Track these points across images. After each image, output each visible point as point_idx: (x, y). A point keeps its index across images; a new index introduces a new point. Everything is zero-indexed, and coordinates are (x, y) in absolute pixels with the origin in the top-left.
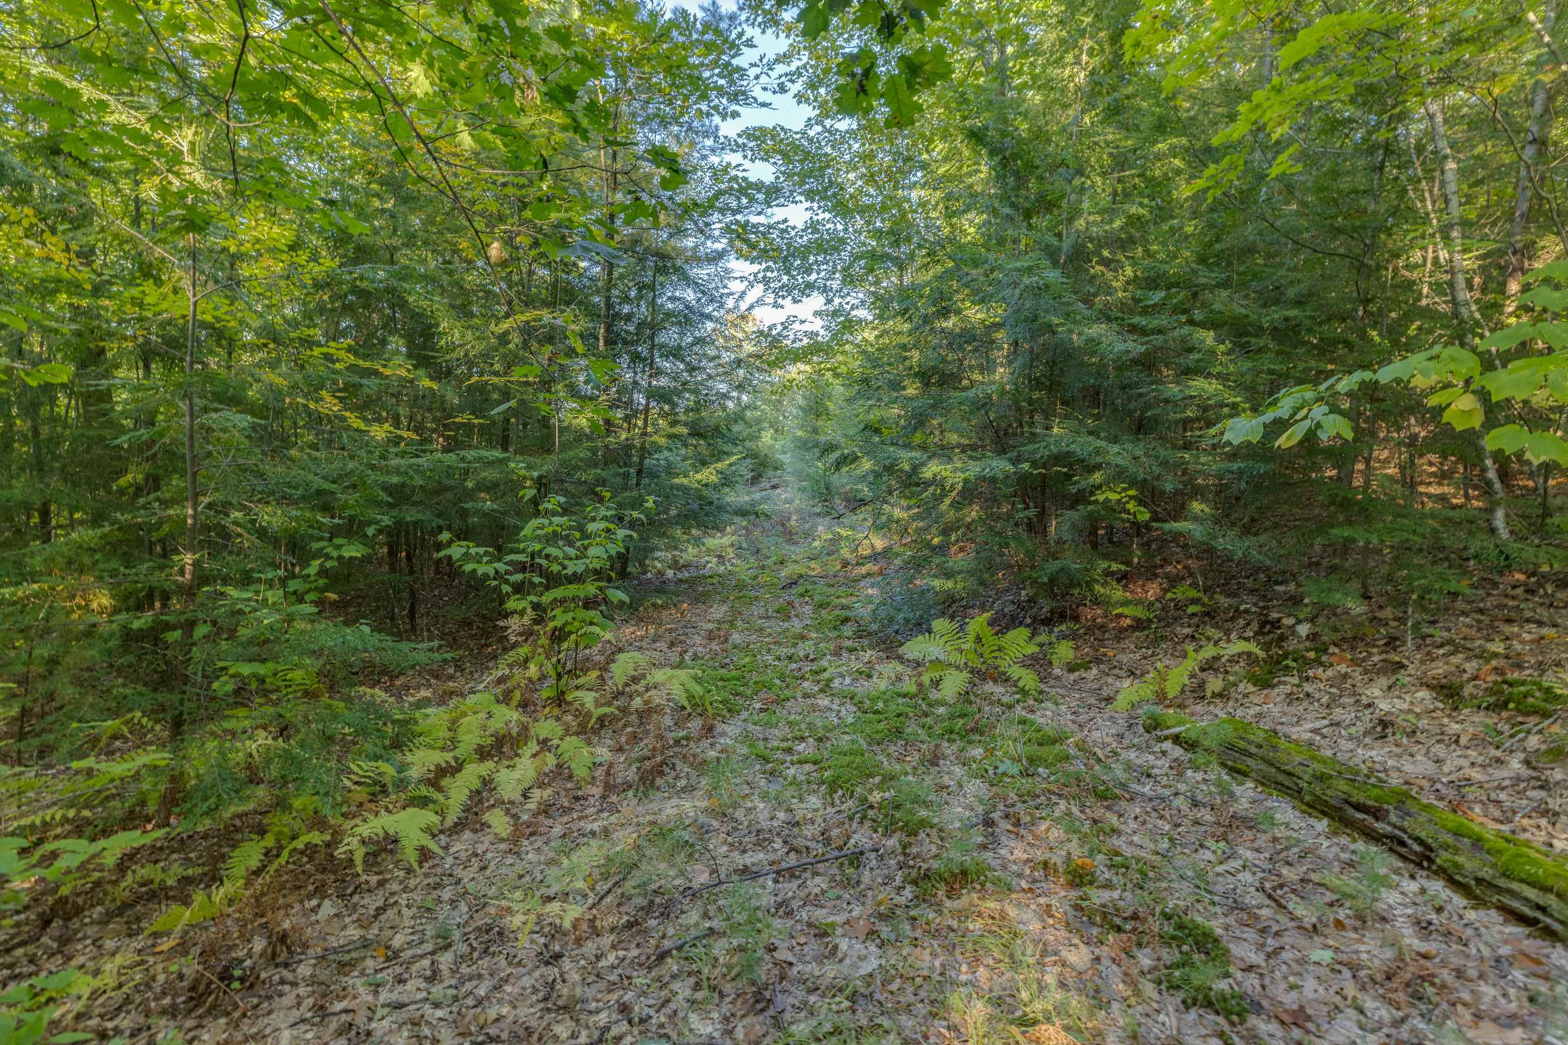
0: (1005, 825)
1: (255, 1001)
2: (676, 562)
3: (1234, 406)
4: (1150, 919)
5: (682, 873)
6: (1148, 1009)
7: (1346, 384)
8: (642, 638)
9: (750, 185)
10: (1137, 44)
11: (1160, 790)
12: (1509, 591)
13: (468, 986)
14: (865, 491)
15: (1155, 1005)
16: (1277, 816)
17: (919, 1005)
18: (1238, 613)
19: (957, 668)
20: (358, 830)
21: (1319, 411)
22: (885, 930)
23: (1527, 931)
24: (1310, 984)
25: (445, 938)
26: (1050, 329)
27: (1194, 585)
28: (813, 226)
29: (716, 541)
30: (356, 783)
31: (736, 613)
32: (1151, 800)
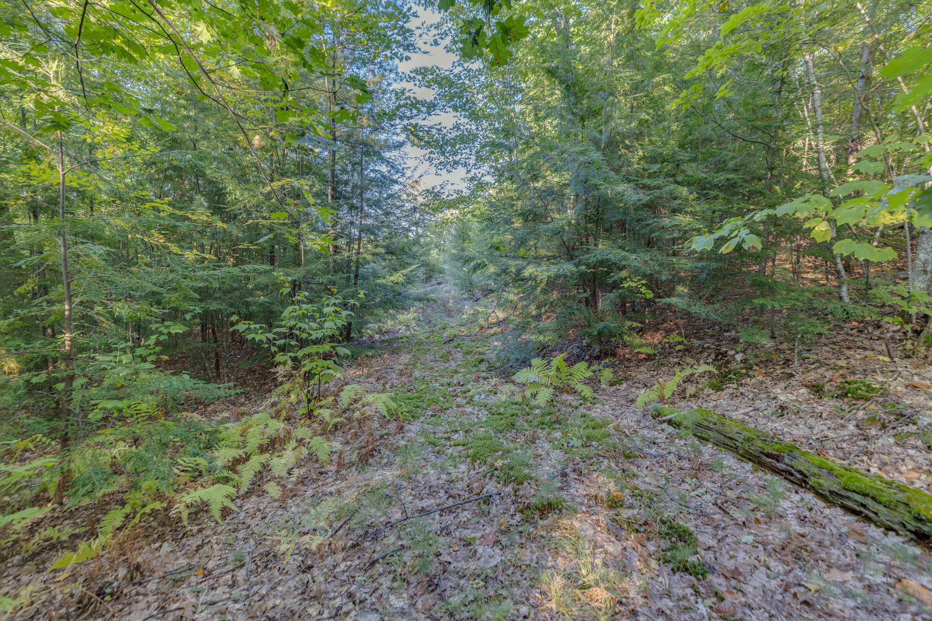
0: (573, 475)
1: (120, 607)
2: (381, 330)
3: (698, 230)
4: (654, 524)
5: (385, 514)
6: (653, 575)
7: (760, 216)
8: (360, 376)
9: (418, 102)
10: (642, 19)
11: (660, 451)
12: (850, 332)
13: (255, 588)
14: (492, 284)
15: (657, 572)
16: (725, 462)
17: (524, 582)
18: (704, 349)
19: (546, 386)
20: (184, 499)
21: (744, 232)
22: (504, 540)
23: (856, 518)
24: (741, 555)
25: (241, 561)
26: (596, 187)
27: (680, 334)
28: (457, 127)
29: (405, 317)
30: (183, 471)
31: (416, 359)
32: (655, 457)
